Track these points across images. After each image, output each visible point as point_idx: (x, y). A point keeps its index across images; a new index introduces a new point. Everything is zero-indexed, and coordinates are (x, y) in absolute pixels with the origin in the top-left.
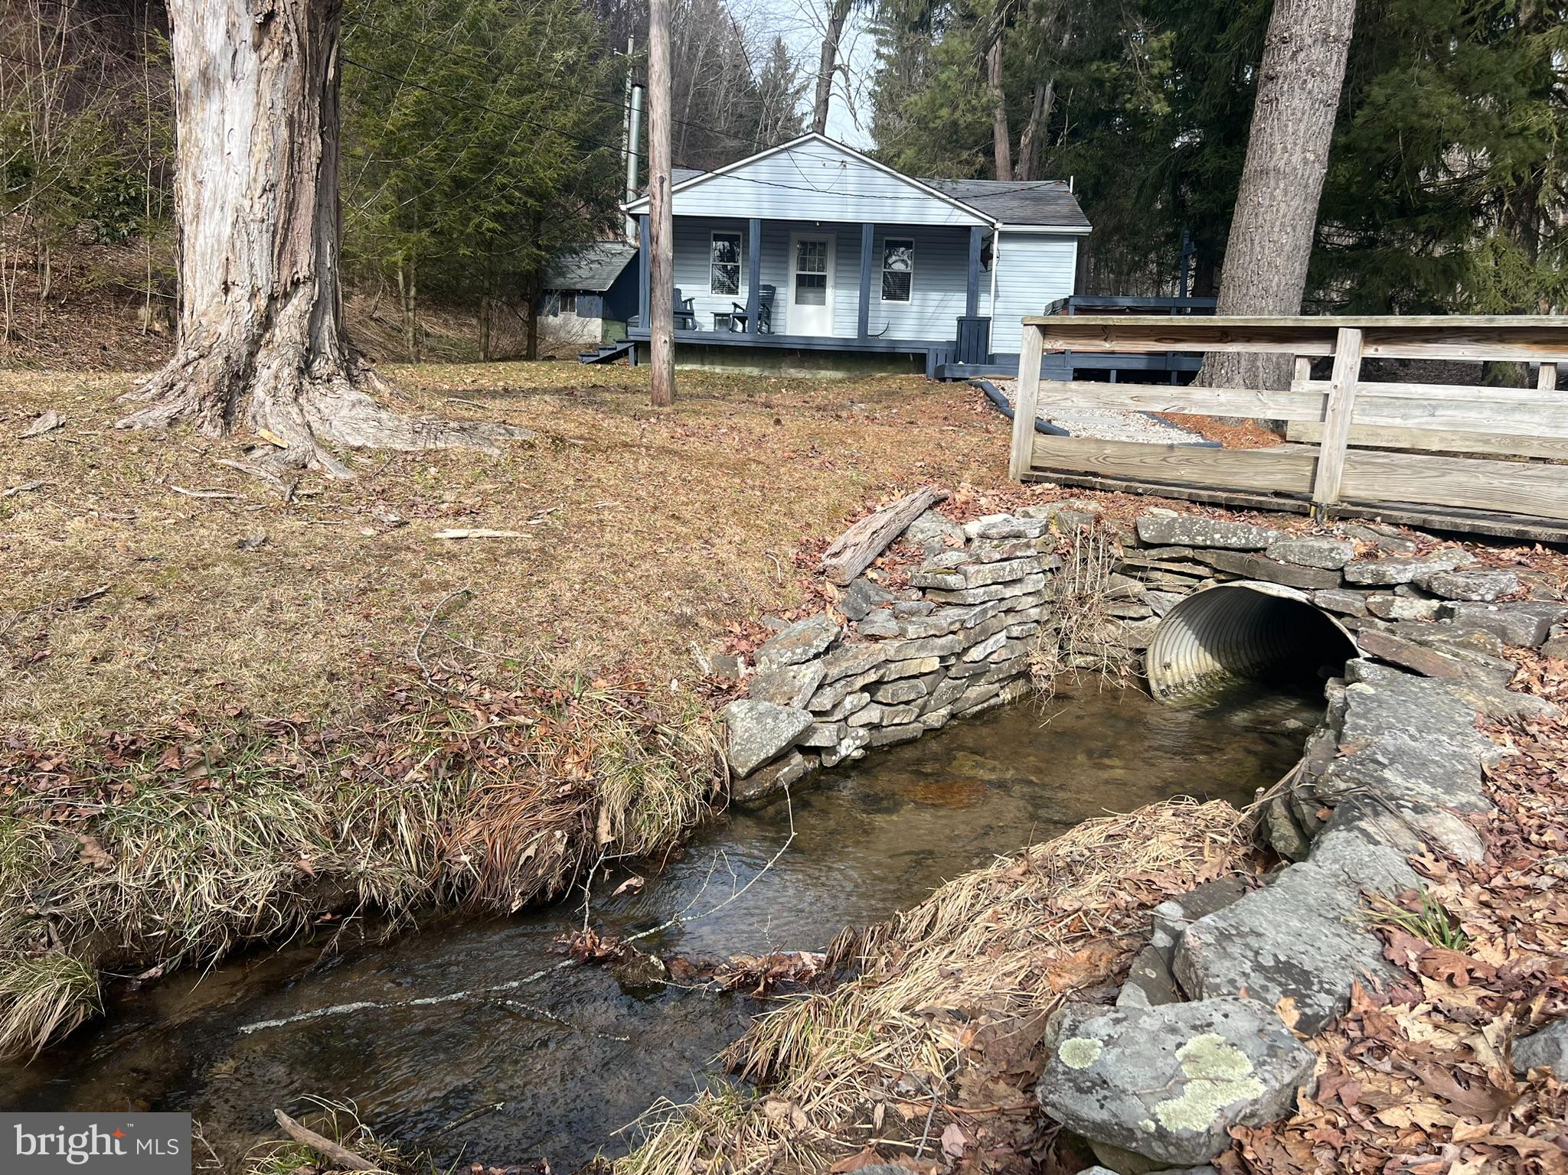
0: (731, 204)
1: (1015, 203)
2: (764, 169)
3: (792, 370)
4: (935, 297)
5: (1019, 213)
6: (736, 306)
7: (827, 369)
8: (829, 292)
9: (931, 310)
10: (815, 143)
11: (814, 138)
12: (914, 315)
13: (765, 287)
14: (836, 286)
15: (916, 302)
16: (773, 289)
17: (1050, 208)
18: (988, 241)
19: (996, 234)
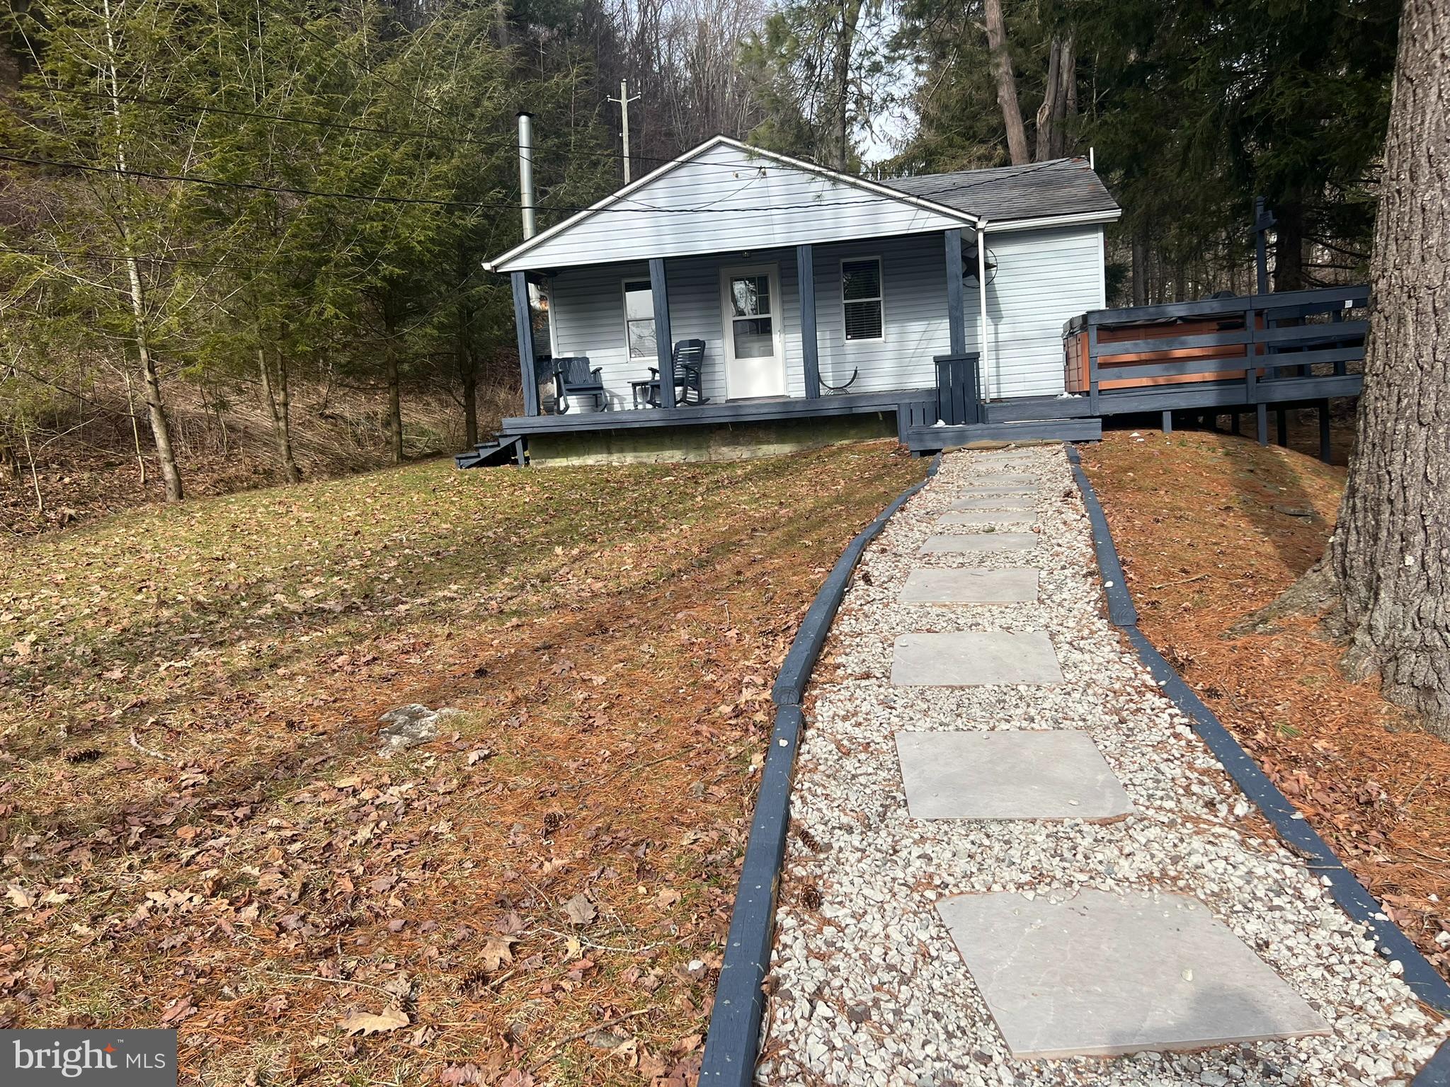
0: (623, 243)
1: (1015, 193)
2: (660, 193)
3: (725, 449)
4: (916, 328)
5: (1022, 204)
6: (654, 371)
7: (769, 443)
8: (777, 338)
9: (913, 345)
10: (723, 149)
11: (720, 143)
12: (890, 355)
13: (693, 343)
14: (785, 329)
15: (892, 338)
16: (700, 344)
17: (1064, 192)
18: (969, 247)
19: (981, 236)
